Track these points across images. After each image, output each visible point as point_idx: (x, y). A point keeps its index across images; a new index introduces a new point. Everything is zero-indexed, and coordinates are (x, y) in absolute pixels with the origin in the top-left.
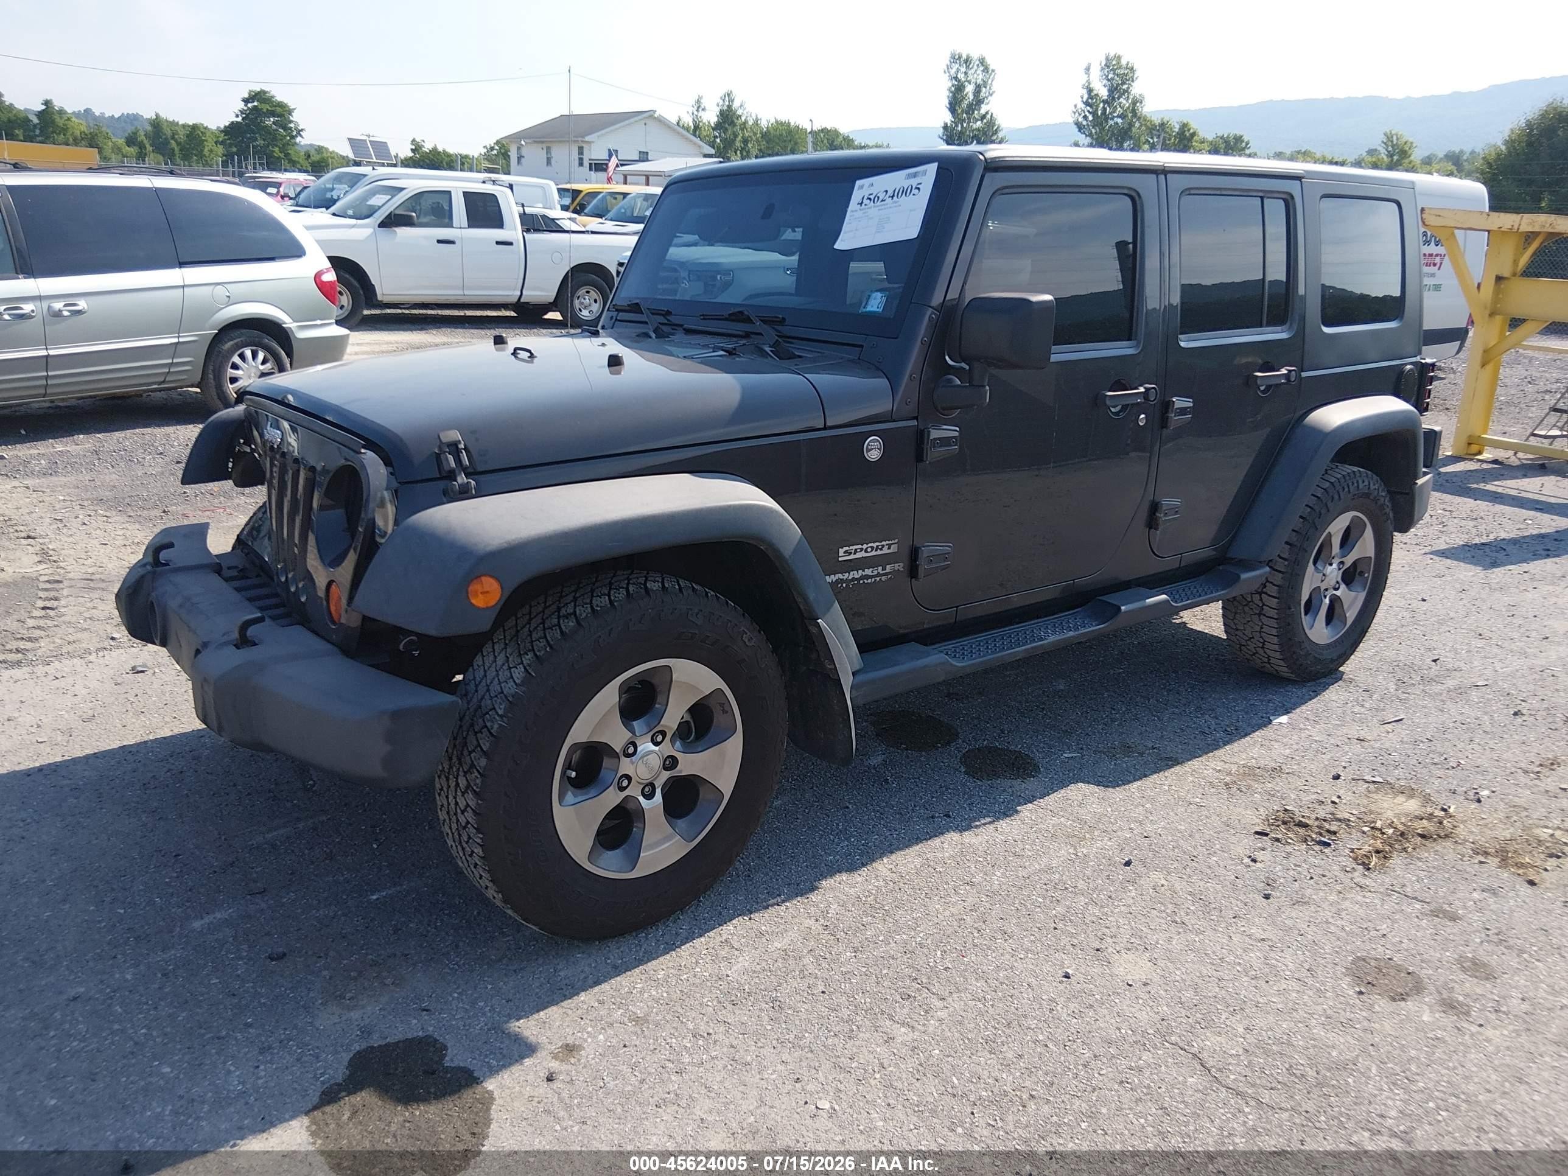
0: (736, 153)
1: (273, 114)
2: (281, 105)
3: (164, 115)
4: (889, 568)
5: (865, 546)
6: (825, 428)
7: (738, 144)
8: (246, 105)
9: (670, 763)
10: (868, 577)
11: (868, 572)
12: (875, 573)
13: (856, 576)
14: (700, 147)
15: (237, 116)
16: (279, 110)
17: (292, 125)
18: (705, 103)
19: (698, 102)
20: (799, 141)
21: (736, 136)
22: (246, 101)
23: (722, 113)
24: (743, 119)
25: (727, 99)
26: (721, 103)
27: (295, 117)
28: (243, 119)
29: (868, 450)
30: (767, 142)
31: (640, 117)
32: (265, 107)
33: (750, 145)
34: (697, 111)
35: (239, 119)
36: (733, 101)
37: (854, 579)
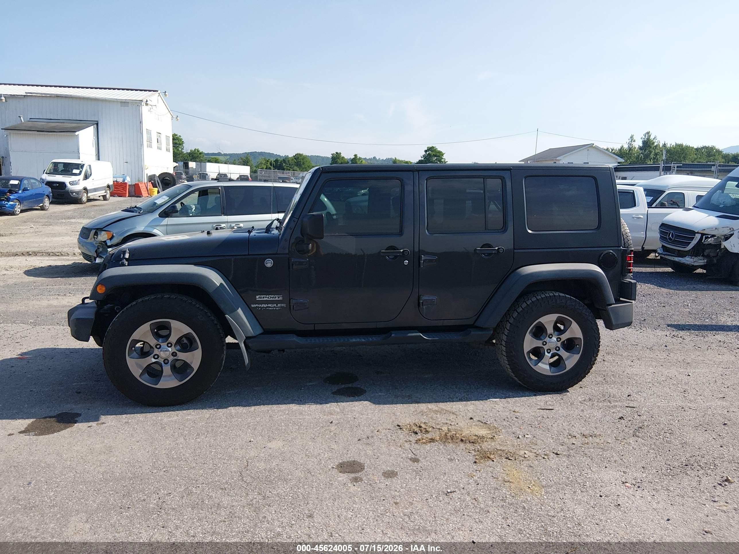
0: (650, 161)
1: (435, 156)
2: (440, 152)
3: (397, 158)
4: (279, 305)
5: (267, 296)
6: (249, 255)
7: (652, 156)
8: (426, 153)
9: (174, 354)
10: (270, 307)
11: (269, 305)
12: (273, 306)
13: (265, 306)
14: (616, 159)
15: (422, 158)
16: (438, 154)
17: (443, 160)
18: (635, 138)
19: (632, 137)
20: (688, 153)
21: (651, 152)
22: (426, 151)
23: (644, 142)
24: (655, 144)
25: (647, 135)
26: (644, 137)
27: (444, 157)
28: (424, 158)
29: (266, 263)
30: (670, 155)
31: (586, 147)
32: (432, 153)
33: (658, 157)
34: (631, 142)
35: (423, 159)
36: (650, 136)
37: (263, 307)
